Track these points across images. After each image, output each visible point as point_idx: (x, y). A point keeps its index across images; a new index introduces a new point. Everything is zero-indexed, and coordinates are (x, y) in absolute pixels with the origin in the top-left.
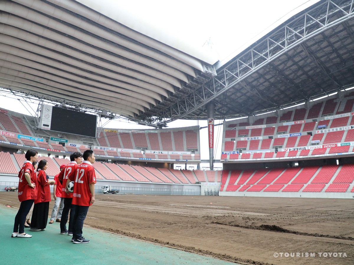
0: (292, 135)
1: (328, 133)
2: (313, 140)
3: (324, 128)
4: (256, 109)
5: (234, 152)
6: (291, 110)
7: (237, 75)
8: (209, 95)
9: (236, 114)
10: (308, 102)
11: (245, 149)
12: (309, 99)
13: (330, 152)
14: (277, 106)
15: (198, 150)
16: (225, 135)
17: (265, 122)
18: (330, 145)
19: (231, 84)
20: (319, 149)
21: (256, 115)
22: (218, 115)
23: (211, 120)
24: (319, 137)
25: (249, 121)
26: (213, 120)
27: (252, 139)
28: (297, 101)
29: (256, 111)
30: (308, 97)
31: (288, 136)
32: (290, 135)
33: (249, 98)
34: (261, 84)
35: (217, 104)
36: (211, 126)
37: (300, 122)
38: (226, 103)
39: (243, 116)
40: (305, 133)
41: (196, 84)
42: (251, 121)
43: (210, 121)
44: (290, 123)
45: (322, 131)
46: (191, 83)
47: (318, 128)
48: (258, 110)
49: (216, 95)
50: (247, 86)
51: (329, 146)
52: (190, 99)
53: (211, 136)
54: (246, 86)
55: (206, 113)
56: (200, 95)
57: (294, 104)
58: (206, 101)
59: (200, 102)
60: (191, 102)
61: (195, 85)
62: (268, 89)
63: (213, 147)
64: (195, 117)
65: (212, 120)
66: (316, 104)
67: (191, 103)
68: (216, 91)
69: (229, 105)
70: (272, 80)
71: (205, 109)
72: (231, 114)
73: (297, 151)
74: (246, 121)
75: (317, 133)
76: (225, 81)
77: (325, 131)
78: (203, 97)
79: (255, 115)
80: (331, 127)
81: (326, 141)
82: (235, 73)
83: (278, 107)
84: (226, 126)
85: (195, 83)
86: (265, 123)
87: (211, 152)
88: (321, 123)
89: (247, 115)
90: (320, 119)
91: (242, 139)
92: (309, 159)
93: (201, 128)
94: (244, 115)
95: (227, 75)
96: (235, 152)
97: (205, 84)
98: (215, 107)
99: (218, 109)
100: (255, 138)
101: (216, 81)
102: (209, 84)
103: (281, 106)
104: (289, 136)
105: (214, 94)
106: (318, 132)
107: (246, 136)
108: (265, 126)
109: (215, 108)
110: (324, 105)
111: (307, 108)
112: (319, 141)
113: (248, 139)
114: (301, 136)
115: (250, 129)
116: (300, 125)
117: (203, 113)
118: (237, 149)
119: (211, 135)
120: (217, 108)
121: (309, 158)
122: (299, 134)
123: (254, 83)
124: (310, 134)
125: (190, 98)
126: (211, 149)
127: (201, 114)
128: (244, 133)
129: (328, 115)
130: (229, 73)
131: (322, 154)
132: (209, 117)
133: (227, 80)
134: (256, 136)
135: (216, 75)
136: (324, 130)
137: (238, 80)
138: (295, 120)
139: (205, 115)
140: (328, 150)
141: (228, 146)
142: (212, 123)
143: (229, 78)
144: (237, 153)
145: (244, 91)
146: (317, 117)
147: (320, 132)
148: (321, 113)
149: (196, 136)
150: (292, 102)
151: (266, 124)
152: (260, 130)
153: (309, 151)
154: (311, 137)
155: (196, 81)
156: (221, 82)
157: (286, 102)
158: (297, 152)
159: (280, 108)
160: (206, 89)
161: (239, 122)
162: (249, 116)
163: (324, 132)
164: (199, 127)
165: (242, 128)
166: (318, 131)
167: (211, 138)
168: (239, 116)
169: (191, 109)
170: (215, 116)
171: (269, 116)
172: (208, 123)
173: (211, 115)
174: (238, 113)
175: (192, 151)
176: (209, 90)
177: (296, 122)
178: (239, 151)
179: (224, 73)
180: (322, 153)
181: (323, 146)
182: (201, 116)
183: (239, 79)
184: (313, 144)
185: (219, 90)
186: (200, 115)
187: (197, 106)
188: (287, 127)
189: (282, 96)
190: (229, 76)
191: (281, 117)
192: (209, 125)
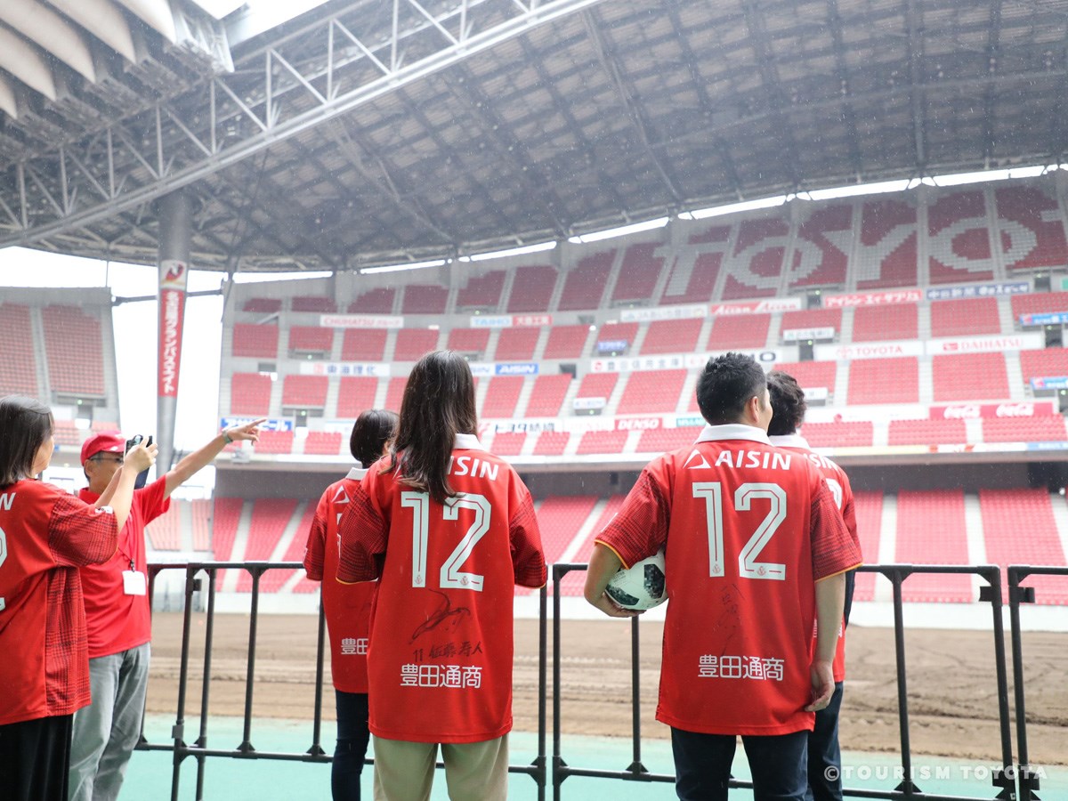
0: (505, 370)
1: (634, 373)
2: (581, 394)
3: (620, 353)
4: (366, 242)
5: (271, 422)
6: (501, 267)
7: (320, 83)
8: (183, 154)
9: (281, 254)
10: (563, 245)
11: (319, 413)
12: (568, 232)
13: (642, 447)
14: (449, 243)
15: (110, 402)
16: (229, 343)
17: (401, 304)
18: (640, 420)
19: (289, 122)
20: (603, 434)
21: (363, 271)
22: (202, 250)
23: (175, 271)
24: (600, 385)
25: (333, 294)
26: (185, 270)
27: (346, 370)
28: (523, 235)
29: (364, 251)
30: (568, 226)
31: (487, 371)
32: (498, 368)
33: (347, 194)
34: (406, 142)
35: (206, 198)
36: (173, 298)
37: (534, 321)
38: (247, 202)
39: (310, 267)
40: (552, 367)
41: (132, 94)
42: (344, 295)
43: (170, 272)
44: (495, 318)
45: (613, 363)
46: (106, 81)
47: (597, 351)
48: (376, 248)
49: (215, 160)
50: (349, 139)
51: (638, 423)
52: (88, 161)
53: (169, 341)
54: (344, 139)
55: (148, 232)
56: (140, 148)
57: (513, 244)
58: (166, 179)
59: (137, 184)
60: (92, 174)
61: (125, 96)
62: (427, 167)
63: (175, 394)
64: (90, 244)
65: (180, 269)
67: (90, 177)
68: (218, 142)
69: (259, 215)
70: (449, 136)
71: (149, 214)
72: (262, 252)
73: (523, 436)
74: (319, 291)
75: (594, 371)
76: (264, 105)
77: (624, 365)
78: (152, 159)
79: (358, 270)
80: (642, 353)
81: (627, 405)
82: (313, 77)
83: (451, 246)
84: (236, 304)
85: (124, 88)
86: (400, 309)
87: (167, 417)
88: (607, 332)
89: (327, 263)
90: (605, 315)
91: (308, 368)
92: (566, 469)
93: (120, 300)
94: (314, 266)
95: (275, 78)
96: (275, 422)
97: (173, 101)
98: (195, 214)
99: (208, 224)
100: (360, 369)
101: (222, 99)
102: (190, 107)
103: (466, 244)
104: (492, 372)
105: (207, 152)
106: (599, 366)
107: (319, 357)
108: (397, 322)
109: (197, 219)
111: (559, 265)
112: (603, 400)
113: (332, 369)
114: (536, 376)
115: (339, 330)
116: (534, 332)
117: (139, 234)
118: (286, 412)
119: (172, 340)
120: (204, 217)
121: (569, 465)
122: (531, 366)
123: (379, 135)
124: (569, 371)
125: (85, 154)
126: (168, 400)
127: (126, 237)
128: (313, 342)
129: (634, 303)
130: (284, 70)
131: (613, 452)
132: (165, 255)
133: (274, 100)
134: (365, 359)
135: (231, 69)
136: (618, 361)
137: (322, 113)
138: (513, 308)
139: (143, 243)
140: (634, 439)
141: (246, 391)
142: (181, 284)
143: (282, 96)
144: (285, 428)
145: (332, 163)
146: (595, 308)
147: (604, 369)
149: (99, 336)
150: (508, 234)
151: (405, 312)
152: (380, 335)
153: (568, 438)
154: (575, 385)
155: (133, 81)
156: (245, 103)
157: (483, 233)
158: (524, 439)
159: (460, 252)
160: (171, 122)
161: (293, 293)
162: (334, 270)
163: (617, 368)
164: (111, 296)
165: (305, 319)
166: (599, 364)
167: (170, 354)
168: (293, 267)
169: (86, 206)
170: (193, 254)
171: (418, 280)
172: (161, 282)
173: (177, 246)
174: (290, 252)
175: (81, 407)
176: (185, 129)
177: (520, 320)
178: (293, 420)
179: (265, 67)
180: (614, 448)
181: (617, 422)
182: (121, 243)
183: (332, 105)
184: (580, 413)
185: (236, 140)
186: (120, 239)
187: (121, 199)
188: (484, 334)
189: (474, 206)
190: (284, 85)
191: (461, 292)
192: (164, 293)
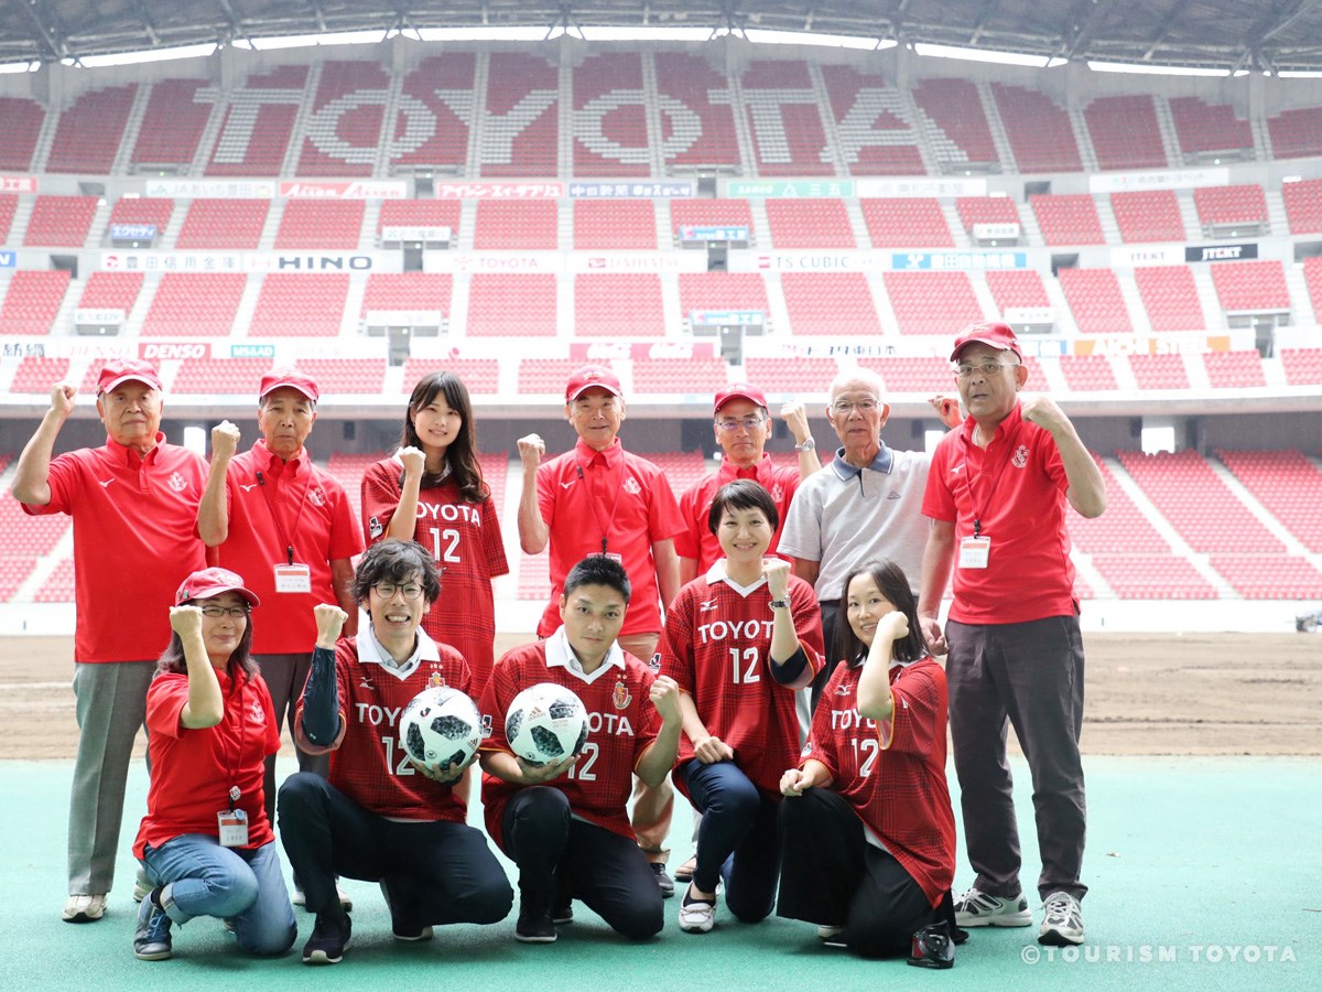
1: (167, 275)
2: (86, 303)
3: (145, 244)
12: (60, 49)
13: (181, 385)
18: (177, 345)
24: (116, 290)
37: (8, 184)
40: (38, 259)
45: (134, 258)
47: (109, 238)
51: (174, 350)
66: (98, 86)
75: (105, 268)
77: (152, 262)
80: (180, 246)
81: (157, 321)
88: (125, 211)
90: (122, 185)
106: (113, 262)
110: (140, 107)
111: (46, 100)
112: (121, 312)
114: (13, 271)
116: (8, 202)
122: (3, 255)
124: (66, 266)
129: (165, 170)
136: (143, 255)
140: (168, 373)
146: (104, 171)
147: (122, 265)
148: (126, 147)
153: (65, 368)
154: (76, 289)
163: (141, 267)
166: (114, 258)
181: (142, 348)
184: (83, 330)
